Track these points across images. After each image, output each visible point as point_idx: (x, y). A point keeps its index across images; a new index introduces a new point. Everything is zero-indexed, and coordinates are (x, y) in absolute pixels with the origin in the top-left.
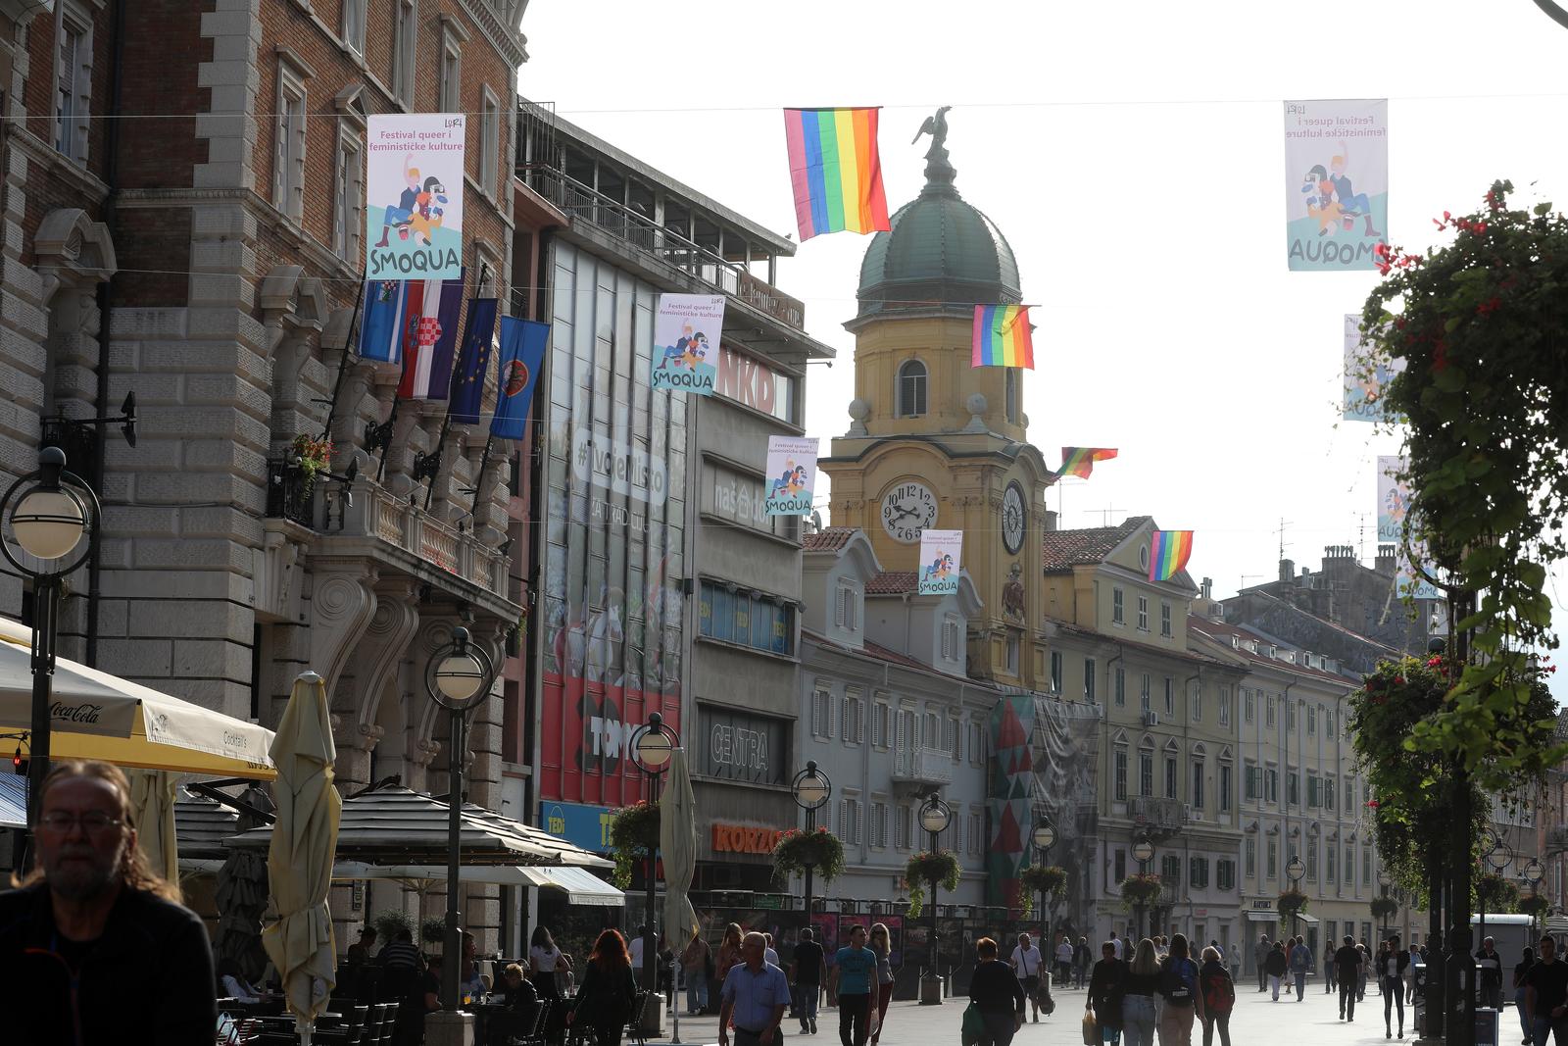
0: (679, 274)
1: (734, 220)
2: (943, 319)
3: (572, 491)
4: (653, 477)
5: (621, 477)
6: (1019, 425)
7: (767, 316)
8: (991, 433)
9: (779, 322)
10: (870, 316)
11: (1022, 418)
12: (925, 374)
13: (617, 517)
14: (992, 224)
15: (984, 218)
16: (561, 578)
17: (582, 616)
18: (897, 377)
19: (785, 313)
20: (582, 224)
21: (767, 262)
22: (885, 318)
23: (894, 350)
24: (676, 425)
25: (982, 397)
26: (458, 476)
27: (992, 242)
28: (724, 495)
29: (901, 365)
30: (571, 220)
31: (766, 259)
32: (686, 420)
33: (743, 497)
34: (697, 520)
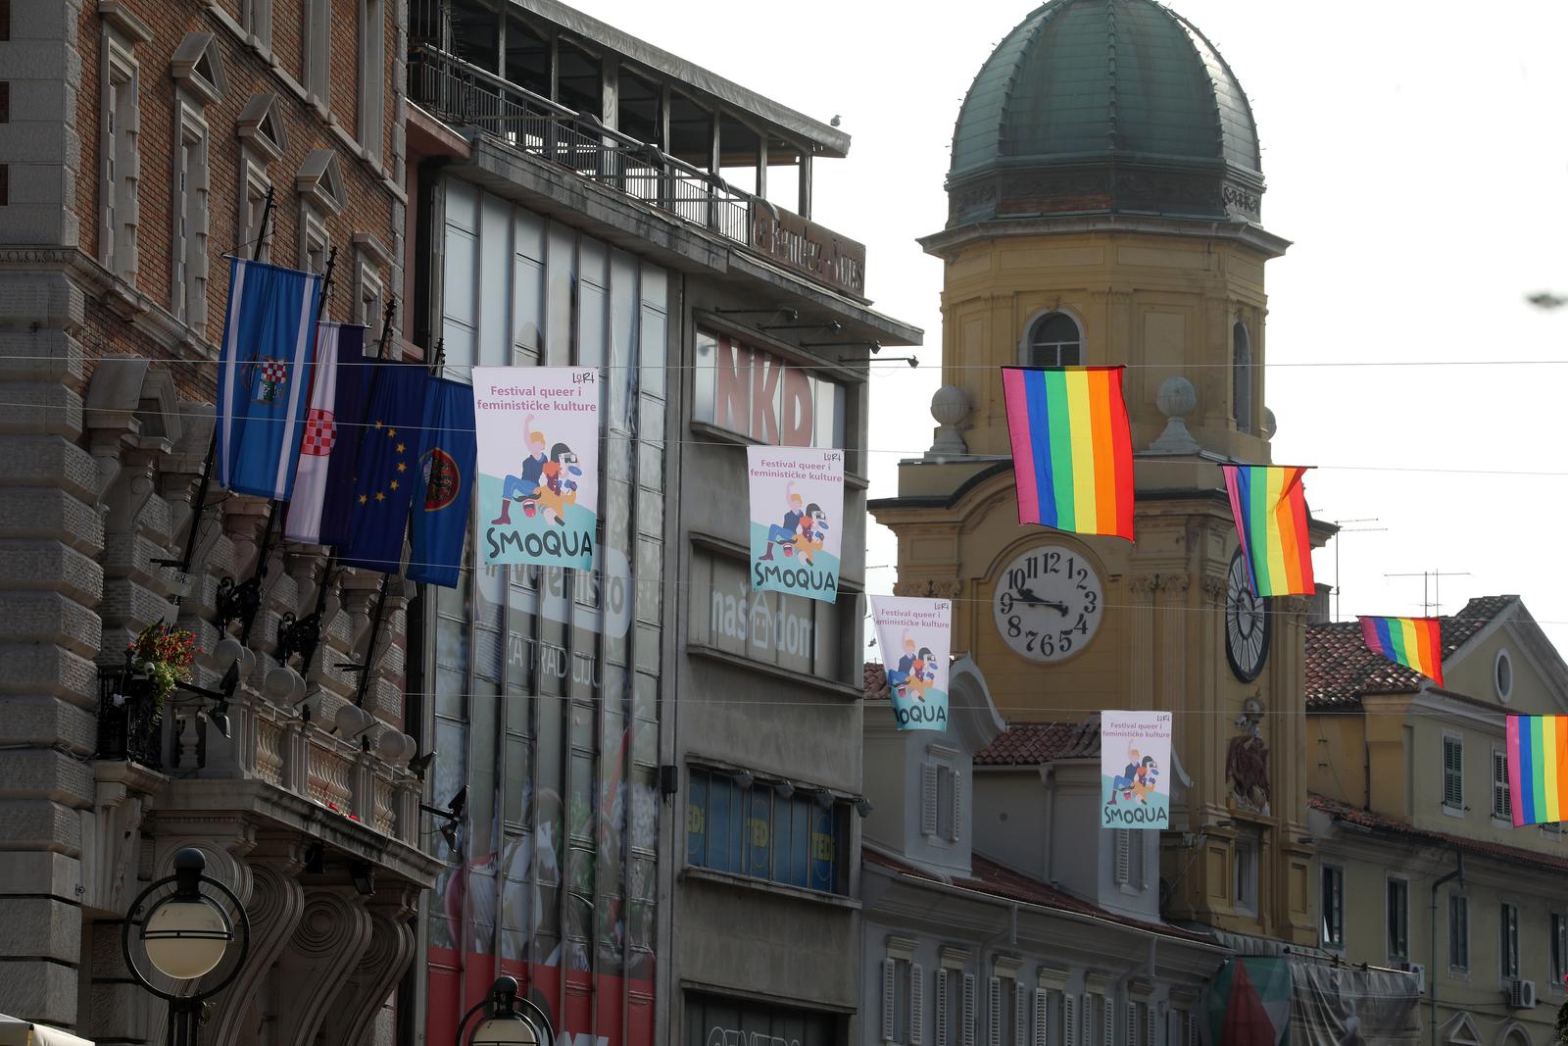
0: (653, 223)
1: (740, 103)
2: (1112, 233)
3: (475, 624)
4: (608, 587)
5: (555, 592)
6: (1258, 433)
7: (803, 282)
8: (1205, 453)
9: (824, 291)
10: (972, 228)
11: (1263, 419)
12: (1077, 339)
13: (549, 664)
14: (1208, 43)
15: (1192, 35)
16: (456, 779)
17: (492, 844)
18: (1024, 345)
19: (832, 267)
20: (493, 151)
21: (797, 167)
22: (1000, 231)
23: (1018, 293)
24: (647, 489)
25: (1188, 384)
26: (336, 643)
27: (1206, 82)
28: (727, 608)
29: (1032, 322)
30: (474, 145)
31: (794, 163)
32: (663, 480)
33: (760, 609)
34: (683, 660)
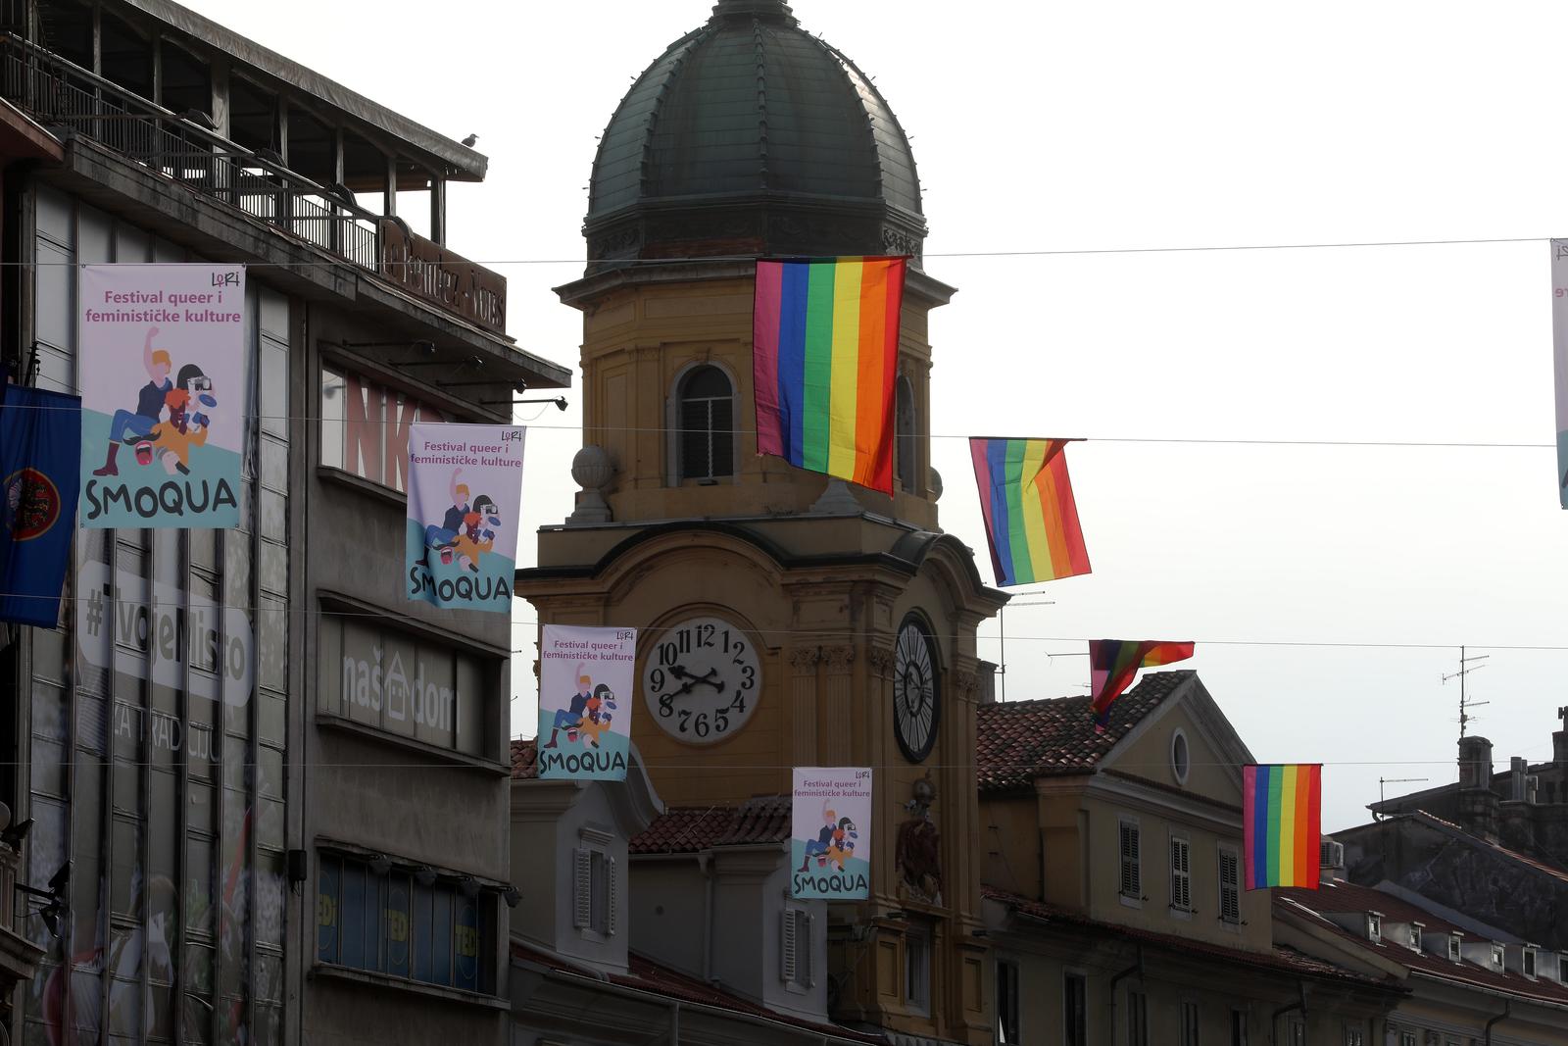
0: (272, 241)
1: (366, 117)
3: (76, 688)
4: (227, 649)
5: (167, 654)
6: (923, 494)
7: (439, 313)
8: (869, 515)
9: (463, 324)
10: (614, 275)
11: (928, 479)
12: (730, 393)
13: (161, 735)
15: (846, 67)
18: (673, 401)
19: (470, 300)
20: (89, 154)
21: (429, 193)
22: (645, 278)
23: (664, 344)
24: (269, 541)
27: (863, 117)
28: (360, 675)
29: (681, 375)
30: (67, 146)
31: (425, 188)
32: (288, 531)
33: (397, 677)
34: (311, 731)
